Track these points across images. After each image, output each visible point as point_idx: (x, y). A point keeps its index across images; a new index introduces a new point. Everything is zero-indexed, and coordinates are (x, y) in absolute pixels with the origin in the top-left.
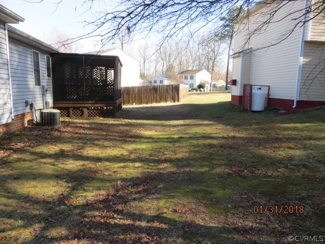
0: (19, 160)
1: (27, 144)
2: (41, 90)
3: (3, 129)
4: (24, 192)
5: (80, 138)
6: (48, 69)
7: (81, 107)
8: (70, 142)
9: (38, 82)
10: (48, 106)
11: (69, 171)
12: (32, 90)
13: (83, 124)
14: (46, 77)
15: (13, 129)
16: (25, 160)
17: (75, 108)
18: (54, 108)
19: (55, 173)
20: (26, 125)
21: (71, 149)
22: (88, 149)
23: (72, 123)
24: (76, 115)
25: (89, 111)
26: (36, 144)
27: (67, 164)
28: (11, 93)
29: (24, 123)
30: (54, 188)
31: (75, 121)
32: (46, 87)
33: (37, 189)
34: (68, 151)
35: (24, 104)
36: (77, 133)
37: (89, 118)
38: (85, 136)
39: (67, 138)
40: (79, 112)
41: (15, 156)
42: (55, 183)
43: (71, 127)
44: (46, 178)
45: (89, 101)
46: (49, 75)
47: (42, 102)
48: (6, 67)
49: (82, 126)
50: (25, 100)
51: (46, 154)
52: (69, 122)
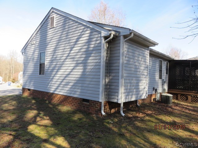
0: (149, 121)
1: (153, 112)
2: (162, 81)
3: (141, 102)
4: (153, 141)
5: (186, 116)
6: (167, 69)
7: (186, 95)
8: (180, 117)
9: (161, 77)
10: (165, 91)
11: (181, 137)
12: (157, 81)
13: (188, 106)
14: (165, 74)
15: (146, 102)
16: (152, 122)
17: (182, 95)
18: (168, 93)
19: (171, 135)
20: (152, 101)
21: (180, 122)
22: (193, 125)
23: (180, 104)
24: (182, 99)
25: (192, 98)
26: (158, 114)
27: (178, 132)
28: (148, 83)
29: (151, 99)
30: (171, 145)
31: (182, 103)
32: (165, 80)
33: (160, 142)
34: (178, 123)
35: (152, 89)
36: (184, 112)
37: (192, 103)
38: (190, 115)
39: (177, 114)
40: (185, 98)
41: (147, 118)
42: (171, 142)
43: (179, 107)
44: (165, 137)
45: (193, 91)
46: (167, 73)
47: (161, 88)
48: (147, 69)
49: (188, 107)
50: (153, 87)
51: (164, 121)
52: (178, 103)
